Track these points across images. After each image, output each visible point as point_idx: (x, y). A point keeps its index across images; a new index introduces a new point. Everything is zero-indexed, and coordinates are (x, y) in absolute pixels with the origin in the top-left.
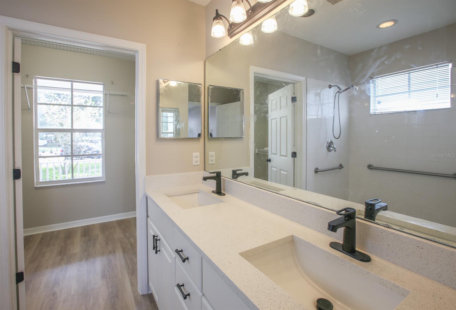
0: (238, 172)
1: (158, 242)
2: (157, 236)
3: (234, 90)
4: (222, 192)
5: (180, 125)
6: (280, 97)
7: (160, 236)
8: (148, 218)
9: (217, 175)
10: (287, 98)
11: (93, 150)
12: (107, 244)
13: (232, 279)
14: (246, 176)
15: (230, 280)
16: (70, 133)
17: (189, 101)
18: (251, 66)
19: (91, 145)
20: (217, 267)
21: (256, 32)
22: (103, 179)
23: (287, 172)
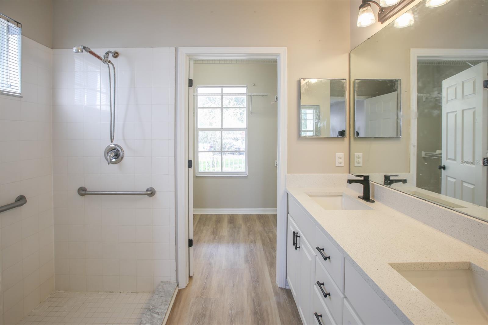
0: (392, 178)
1: (298, 238)
2: (297, 233)
3: (387, 82)
4: (370, 198)
5: (321, 123)
6: (463, 83)
7: (300, 233)
8: (288, 215)
9: (364, 179)
10: (474, 83)
11: (235, 147)
12: (249, 234)
13: (377, 284)
14: (403, 183)
15: (375, 285)
16: (220, 132)
17: (331, 96)
18: (412, 49)
19: (234, 142)
20: (361, 269)
21: (418, 11)
22: (245, 174)
23: (474, 185)
